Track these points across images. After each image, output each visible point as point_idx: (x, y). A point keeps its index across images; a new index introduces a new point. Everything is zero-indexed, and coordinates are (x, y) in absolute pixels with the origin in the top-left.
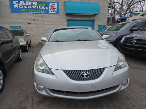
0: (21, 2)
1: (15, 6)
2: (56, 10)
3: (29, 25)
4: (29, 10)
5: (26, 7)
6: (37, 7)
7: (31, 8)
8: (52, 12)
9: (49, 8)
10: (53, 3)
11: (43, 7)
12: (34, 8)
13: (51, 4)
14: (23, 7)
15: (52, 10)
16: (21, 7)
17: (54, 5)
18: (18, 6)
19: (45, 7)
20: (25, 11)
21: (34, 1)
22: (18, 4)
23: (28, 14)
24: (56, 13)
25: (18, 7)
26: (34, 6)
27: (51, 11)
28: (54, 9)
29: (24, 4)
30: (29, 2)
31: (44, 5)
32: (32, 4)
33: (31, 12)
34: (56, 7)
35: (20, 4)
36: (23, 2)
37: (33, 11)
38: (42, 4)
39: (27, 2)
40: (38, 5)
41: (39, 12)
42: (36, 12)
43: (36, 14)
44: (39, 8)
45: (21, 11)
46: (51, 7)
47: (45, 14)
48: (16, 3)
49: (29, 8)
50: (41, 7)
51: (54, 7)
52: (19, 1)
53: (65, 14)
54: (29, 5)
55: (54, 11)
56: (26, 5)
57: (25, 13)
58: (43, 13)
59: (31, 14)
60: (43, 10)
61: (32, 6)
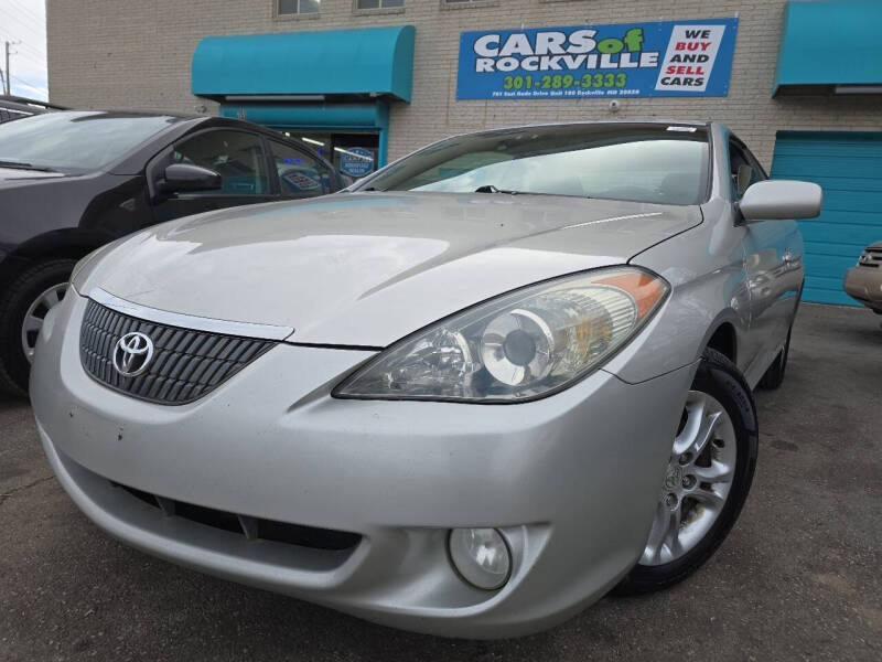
0: (514, 38)
1: (480, 66)
2: (707, 67)
4: (542, 83)
5: (532, 64)
6: (592, 63)
7: (556, 67)
8: (677, 81)
9: (660, 61)
10: (696, 28)
11: (625, 57)
12: (573, 65)
13: (678, 34)
14: (515, 64)
15: (680, 70)
16: (508, 64)
17: (699, 39)
18: (492, 62)
19: (636, 57)
20: (524, 89)
21: (582, 28)
22: (494, 53)
23: (533, 103)
24: (702, 88)
25: (494, 66)
26: (574, 56)
27: (673, 76)
28: (695, 66)
29: (525, 49)
30: (551, 35)
31: (634, 46)
32: (565, 45)
33: (551, 89)
34: (712, 52)
35: (508, 49)
36: (522, 39)
37: (563, 84)
38: (623, 41)
39: (542, 38)
40: (596, 48)
41: (597, 89)
42: (579, 92)
43: (574, 102)
44: (603, 66)
45: (504, 90)
46: (678, 52)
47: (627, 97)
48: (490, 46)
49: (544, 67)
50: (616, 58)
51: (698, 52)
52: (504, 36)
53: (770, 96)
54: (550, 55)
55: (695, 77)
56: (534, 51)
57: (521, 98)
58: (615, 92)
59: (552, 102)
60: (622, 76)
61: (565, 58)
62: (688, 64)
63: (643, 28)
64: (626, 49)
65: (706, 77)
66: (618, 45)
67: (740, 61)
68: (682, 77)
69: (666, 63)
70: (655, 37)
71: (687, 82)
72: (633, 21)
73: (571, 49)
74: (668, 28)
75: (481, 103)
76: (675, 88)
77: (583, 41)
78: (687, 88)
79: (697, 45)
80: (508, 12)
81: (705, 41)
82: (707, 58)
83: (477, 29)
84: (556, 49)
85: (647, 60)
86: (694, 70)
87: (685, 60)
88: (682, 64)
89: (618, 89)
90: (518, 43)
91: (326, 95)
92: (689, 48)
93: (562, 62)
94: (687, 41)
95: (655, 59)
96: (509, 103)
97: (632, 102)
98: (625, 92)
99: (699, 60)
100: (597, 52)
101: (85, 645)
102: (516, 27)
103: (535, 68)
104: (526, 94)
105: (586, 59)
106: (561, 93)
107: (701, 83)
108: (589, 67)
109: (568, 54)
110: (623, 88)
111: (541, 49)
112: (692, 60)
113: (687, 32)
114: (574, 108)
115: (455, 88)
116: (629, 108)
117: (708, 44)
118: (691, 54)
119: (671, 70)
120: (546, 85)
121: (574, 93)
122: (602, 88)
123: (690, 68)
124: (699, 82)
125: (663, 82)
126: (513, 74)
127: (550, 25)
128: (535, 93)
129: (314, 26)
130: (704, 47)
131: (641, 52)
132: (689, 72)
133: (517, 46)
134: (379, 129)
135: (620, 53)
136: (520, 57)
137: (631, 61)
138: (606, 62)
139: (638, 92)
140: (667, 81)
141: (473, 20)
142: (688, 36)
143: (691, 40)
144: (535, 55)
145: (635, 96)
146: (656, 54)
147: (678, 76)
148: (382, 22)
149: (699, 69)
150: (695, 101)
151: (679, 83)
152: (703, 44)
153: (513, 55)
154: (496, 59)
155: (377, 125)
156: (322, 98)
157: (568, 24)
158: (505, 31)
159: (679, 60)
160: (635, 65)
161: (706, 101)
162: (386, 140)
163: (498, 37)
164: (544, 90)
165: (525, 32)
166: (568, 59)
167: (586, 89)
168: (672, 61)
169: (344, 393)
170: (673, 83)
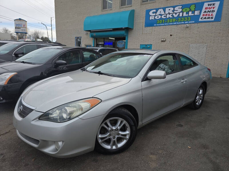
0: (160, 10)
1: (151, 18)
2: (214, 14)
3: (163, 42)
4: (167, 21)
5: (164, 16)
6: (181, 15)
7: (171, 17)
8: (205, 18)
9: (200, 13)
10: (211, 3)
12: (175, 16)
13: (206, 5)
14: (160, 17)
15: (206, 15)
16: (158, 17)
17: (212, 6)
19: (193, 12)
20: (162, 23)
21: (178, 6)
22: (154, 14)
23: (165, 27)
24: (213, 20)
25: (154, 18)
26: (176, 14)
28: (211, 13)
29: (163, 13)
30: (169, 8)
31: (193, 9)
32: (173, 11)
33: (170, 22)
34: (216, 9)
35: (158, 13)
36: (162, 10)
37: (173, 21)
38: (190, 8)
39: (167, 9)
40: (182, 11)
41: (182, 22)
42: (177, 23)
43: (176, 26)
45: (157, 24)
46: (206, 10)
47: (191, 23)
48: (153, 13)
49: (168, 17)
50: (187, 13)
51: (212, 9)
52: (157, 10)
54: (169, 14)
55: (211, 17)
56: (165, 13)
57: (161, 25)
58: (187, 22)
59: (170, 26)
60: (189, 18)
61: (173, 14)
62: (209, 13)
63: (195, 4)
64: (190, 10)
65: (214, 16)
66: (188, 9)
67: (224, 11)
68: (207, 17)
69: (202, 13)
70: (199, 6)
71: (208, 18)
72: (193, 2)
73: (175, 12)
74: (203, 3)
75: (151, 28)
76: (205, 20)
77: (178, 9)
78: (208, 20)
79: (211, 8)
80: (158, 3)
81: (214, 6)
82: (214, 11)
83: (150, 9)
84: (171, 12)
85: (197, 13)
86: (210, 15)
87: (208, 12)
88: (206, 13)
89: (188, 21)
90: (161, 11)
91: (113, 29)
92: (209, 9)
93: (172, 15)
94: (208, 7)
95: (199, 12)
96: (158, 27)
97: (192, 24)
98: (190, 22)
99: (212, 12)
100: (182, 12)
102: (160, 7)
103: (165, 17)
104: (163, 24)
105: (179, 14)
106: (172, 24)
107: (213, 18)
108: (180, 16)
109: (174, 13)
110: (190, 21)
111: (167, 12)
112: (210, 12)
113: (208, 4)
114: (176, 27)
115: (144, 24)
116: (191, 26)
117: (215, 7)
118: (209, 10)
119: (204, 15)
120: (168, 22)
121: (176, 23)
122: (184, 21)
123: (209, 14)
124: (212, 18)
125: (201, 19)
126: (159, 19)
127: (169, 6)
128: (165, 24)
129: (111, 12)
130: (214, 8)
131: (195, 11)
133: (160, 12)
135: (189, 12)
136: (161, 15)
138: (185, 14)
139: (194, 22)
140: (202, 18)
141: (149, 6)
142: (209, 5)
143: (210, 6)
144: (165, 14)
146: (199, 11)
147: (206, 17)
148: (127, 9)
149: (212, 14)
150: (211, 23)
151: (206, 19)
153: (159, 15)
154: (155, 16)
155: (125, 35)
156: (112, 29)
157: (174, 5)
158: (157, 9)
159: (206, 12)
160: (193, 14)
161: (214, 23)
162: (127, 38)
163: (155, 10)
164: (168, 23)
165: (163, 8)
166: (174, 15)
167: (179, 22)
168: (204, 12)
169: (40, 119)
170: (204, 19)
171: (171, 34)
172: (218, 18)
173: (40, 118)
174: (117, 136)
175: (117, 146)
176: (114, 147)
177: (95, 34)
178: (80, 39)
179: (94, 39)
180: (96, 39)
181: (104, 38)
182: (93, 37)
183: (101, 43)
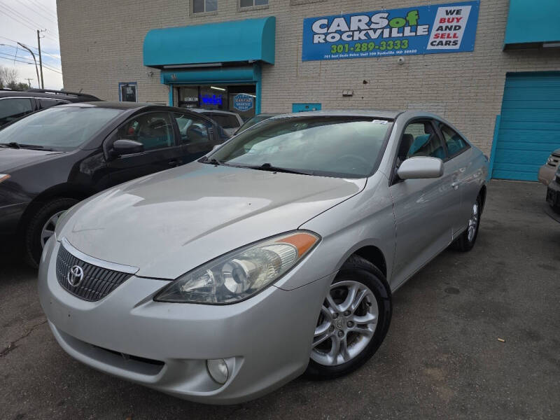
0: (336, 21)
1: (316, 40)
2: (460, 33)
3: (347, 98)
4: (355, 48)
5: (348, 36)
6: (386, 34)
7: (363, 38)
8: (441, 43)
9: (429, 31)
10: (452, 8)
11: (407, 30)
12: (374, 36)
13: (441, 13)
14: (337, 37)
15: (443, 36)
16: (333, 37)
17: (454, 15)
18: (323, 37)
19: (414, 29)
20: (343, 53)
21: (379, 12)
22: (325, 30)
23: (349, 61)
24: (457, 47)
25: (325, 39)
26: (375, 30)
27: (438, 40)
28: (452, 33)
29: (344, 27)
30: (360, 17)
31: (413, 22)
32: (369, 24)
33: (361, 51)
34: (463, 23)
35: (333, 28)
36: (342, 21)
37: (368, 49)
38: (406, 19)
39: (354, 20)
40: (388, 24)
41: (390, 50)
42: (378, 53)
43: (375, 59)
44: (393, 36)
45: (331, 54)
46: (441, 25)
47: (409, 54)
48: (322, 26)
49: (356, 38)
50: (401, 30)
51: (454, 24)
52: (331, 20)
53: (501, 50)
54: (360, 30)
55: (452, 40)
56: (349, 28)
57: (342, 58)
58: (401, 52)
59: (361, 60)
60: (406, 41)
61: (369, 31)
62: (448, 31)
63: (419, 11)
64: (407, 24)
65: (459, 40)
66: (402, 22)
67: (482, 28)
68: (444, 41)
69: (434, 32)
70: (426, 15)
71: (448, 43)
72: (412, 5)
73: (373, 26)
74: (434, 9)
75: (318, 63)
76: (440, 47)
77: (380, 21)
78: (447, 47)
79: (453, 19)
80: (333, 4)
81: (458, 16)
82: (460, 27)
83: (313, 16)
84: (363, 26)
85: (421, 30)
86: (452, 35)
87: (446, 30)
88: (444, 32)
89: (403, 50)
90: (340, 23)
91: (223, 63)
92: (448, 21)
93: (367, 35)
94: (447, 17)
95: (426, 30)
96: (335, 61)
97: (412, 57)
98: (408, 52)
99: (455, 29)
100: (390, 27)
101: (62, 403)
102: (338, 13)
103: (351, 39)
104: (345, 55)
105: (383, 32)
106: (367, 54)
107: (456, 44)
108: (384, 36)
109: (371, 29)
110: (406, 49)
112: (450, 29)
113: (447, 11)
114: (376, 63)
115: (301, 54)
116: (411, 62)
117: (460, 18)
118: (449, 25)
119: (437, 36)
120: (358, 50)
121: (375, 53)
122: (393, 49)
123: (449, 34)
124: (455, 43)
125: (432, 44)
126: (336, 43)
127: (359, 11)
128: (351, 55)
129: (215, 20)
130: (458, 20)
131: (417, 26)
132: (448, 37)
133: (338, 26)
134: (255, 82)
135: (404, 27)
136: (341, 33)
137: (411, 32)
138: (395, 33)
139: (416, 51)
140: (434, 43)
141: (311, 11)
142: (447, 14)
143: (450, 16)
144: (350, 31)
145: (414, 54)
146: (427, 26)
147: (442, 40)
148: (256, 15)
149: (455, 34)
150: (453, 55)
151: (442, 45)
152: (457, 18)
153: (336, 32)
154: (326, 34)
155: (254, 80)
156: (220, 65)
157: (371, 10)
158: (331, 17)
159: (442, 30)
160: (414, 34)
161: (459, 55)
162: (260, 89)
163: (326, 20)
164: (356, 53)
165: (343, 16)
166: (371, 33)
167: (383, 51)
168: (438, 30)
169: (158, 299)
170: (438, 44)
171: (366, 79)
172: (468, 44)
173: (158, 297)
174: (347, 330)
175: (346, 355)
176: (340, 359)
177: (173, 76)
178: (133, 89)
179: (173, 87)
180: (178, 88)
181: (199, 87)
182: (170, 84)
183: (190, 99)
